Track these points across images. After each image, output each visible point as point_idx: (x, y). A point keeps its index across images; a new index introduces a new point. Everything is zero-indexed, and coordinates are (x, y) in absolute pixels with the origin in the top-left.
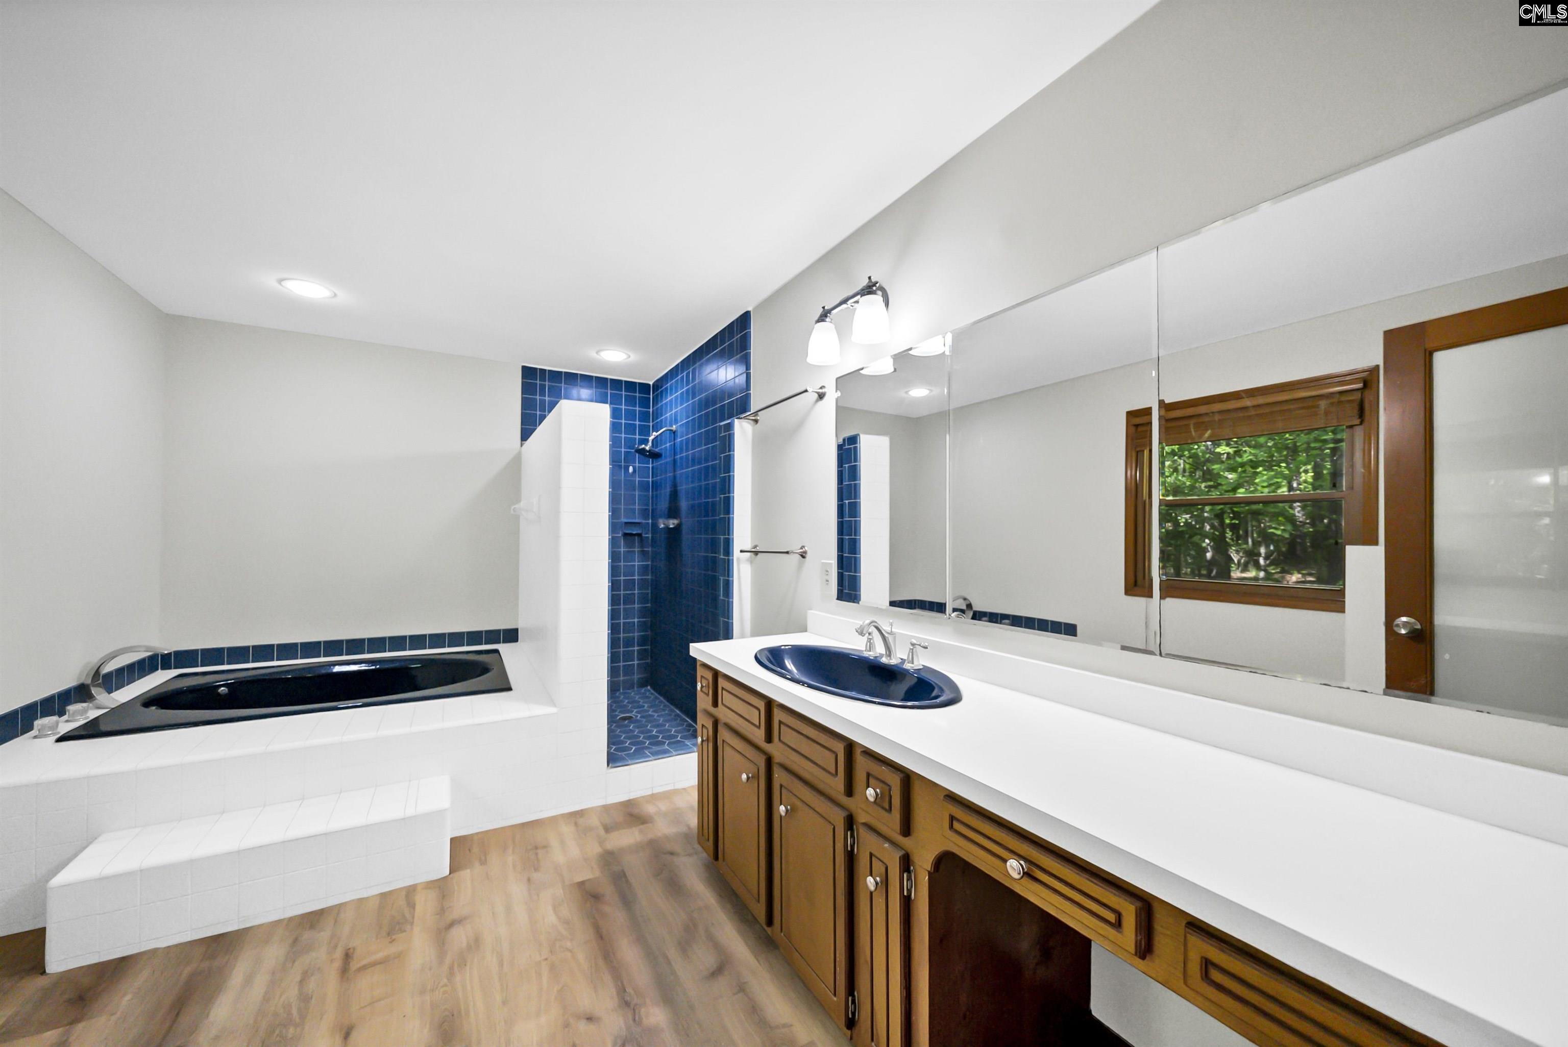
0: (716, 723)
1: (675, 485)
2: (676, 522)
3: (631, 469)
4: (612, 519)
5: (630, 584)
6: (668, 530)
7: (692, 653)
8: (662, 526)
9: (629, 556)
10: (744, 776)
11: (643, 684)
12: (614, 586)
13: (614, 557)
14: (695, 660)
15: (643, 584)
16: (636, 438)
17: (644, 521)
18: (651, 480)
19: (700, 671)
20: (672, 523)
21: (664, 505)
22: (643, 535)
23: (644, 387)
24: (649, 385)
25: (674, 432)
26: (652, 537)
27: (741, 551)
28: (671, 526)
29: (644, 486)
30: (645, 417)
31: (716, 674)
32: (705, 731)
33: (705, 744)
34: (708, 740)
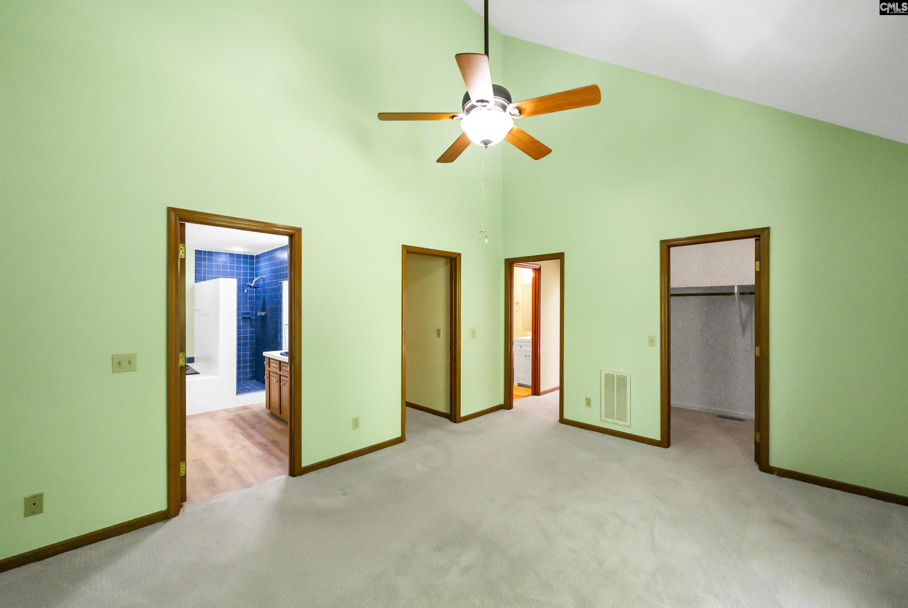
0: (269, 372)
1: (264, 301)
2: (265, 313)
3: (245, 291)
4: (238, 311)
5: (245, 338)
6: (261, 316)
7: (264, 355)
8: (259, 315)
9: (245, 327)
10: (275, 381)
11: (252, 379)
12: (239, 339)
13: (239, 327)
14: (264, 356)
15: (251, 338)
16: (248, 278)
17: (251, 312)
18: (255, 295)
19: (266, 359)
20: (263, 314)
21: (260, 306)
22: (252, 318)
23: (252, 257)
24: (254, 256)
25: (264, 278)
26: (255, 318)
27: (285, 325)
28: (263, 315)
29: (251, 298)
30: (252, 269)
31: (270, 359)
32: (267, 375)
33: (267, 378)
34: (268, 377)
